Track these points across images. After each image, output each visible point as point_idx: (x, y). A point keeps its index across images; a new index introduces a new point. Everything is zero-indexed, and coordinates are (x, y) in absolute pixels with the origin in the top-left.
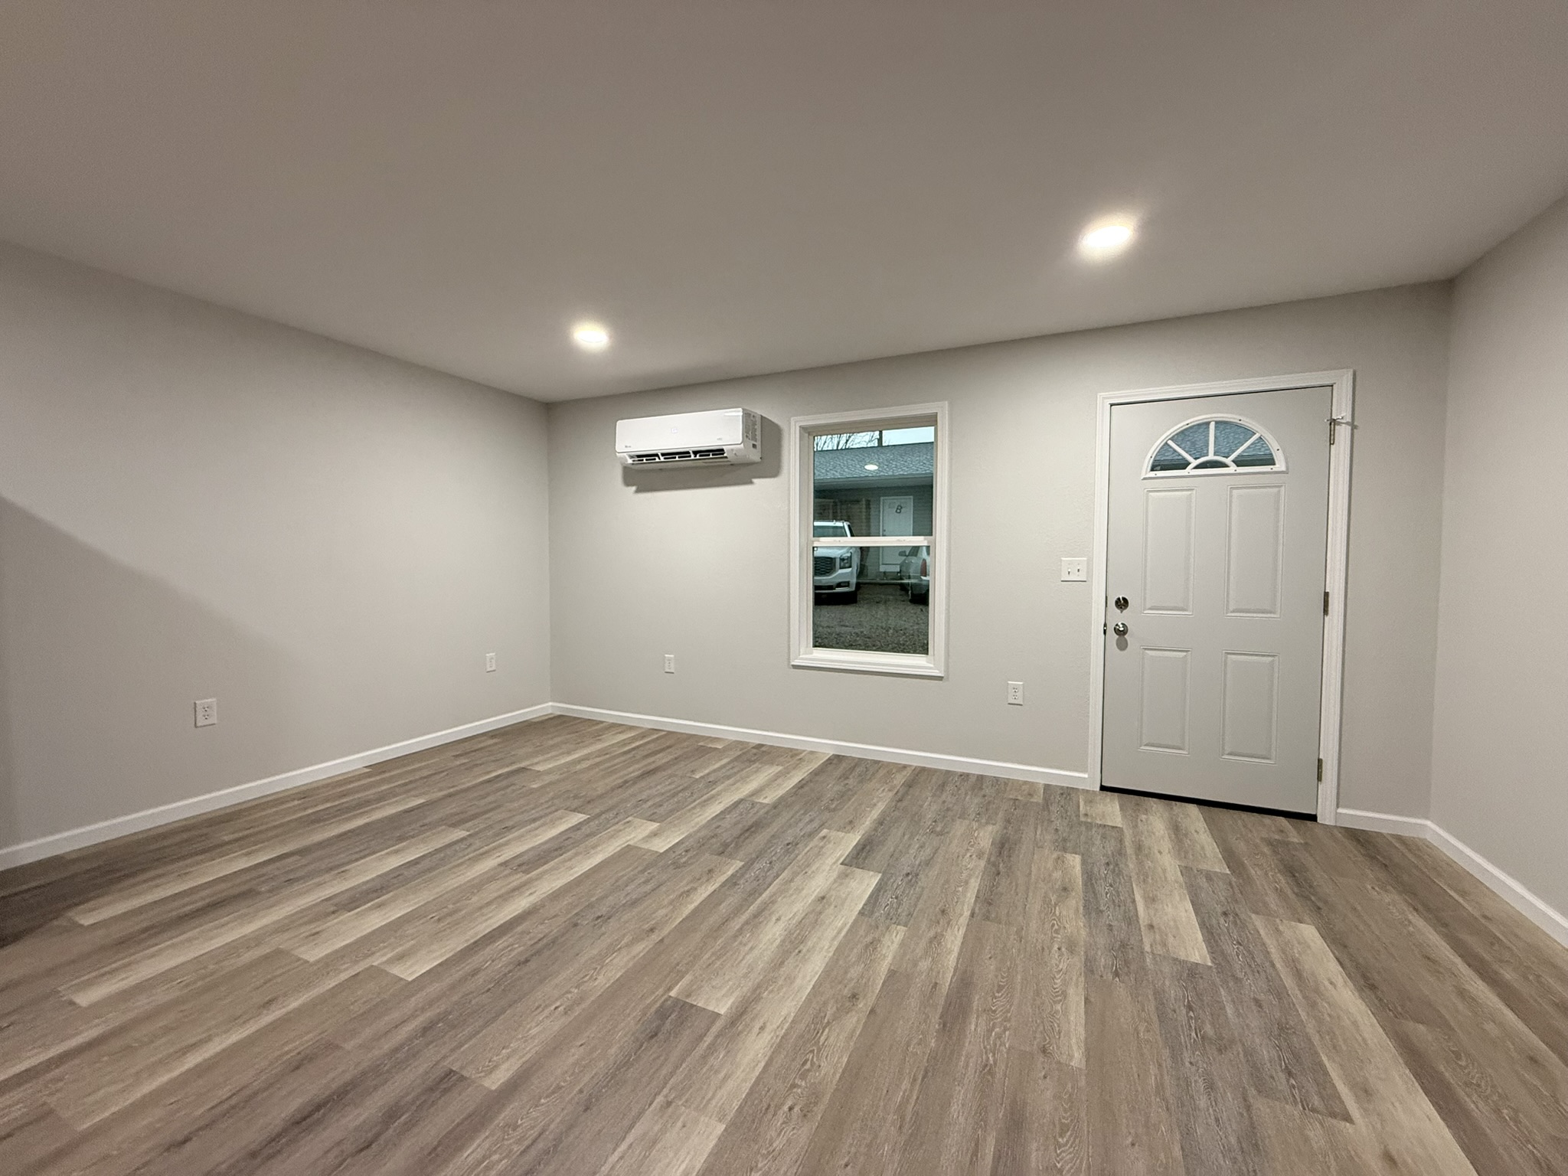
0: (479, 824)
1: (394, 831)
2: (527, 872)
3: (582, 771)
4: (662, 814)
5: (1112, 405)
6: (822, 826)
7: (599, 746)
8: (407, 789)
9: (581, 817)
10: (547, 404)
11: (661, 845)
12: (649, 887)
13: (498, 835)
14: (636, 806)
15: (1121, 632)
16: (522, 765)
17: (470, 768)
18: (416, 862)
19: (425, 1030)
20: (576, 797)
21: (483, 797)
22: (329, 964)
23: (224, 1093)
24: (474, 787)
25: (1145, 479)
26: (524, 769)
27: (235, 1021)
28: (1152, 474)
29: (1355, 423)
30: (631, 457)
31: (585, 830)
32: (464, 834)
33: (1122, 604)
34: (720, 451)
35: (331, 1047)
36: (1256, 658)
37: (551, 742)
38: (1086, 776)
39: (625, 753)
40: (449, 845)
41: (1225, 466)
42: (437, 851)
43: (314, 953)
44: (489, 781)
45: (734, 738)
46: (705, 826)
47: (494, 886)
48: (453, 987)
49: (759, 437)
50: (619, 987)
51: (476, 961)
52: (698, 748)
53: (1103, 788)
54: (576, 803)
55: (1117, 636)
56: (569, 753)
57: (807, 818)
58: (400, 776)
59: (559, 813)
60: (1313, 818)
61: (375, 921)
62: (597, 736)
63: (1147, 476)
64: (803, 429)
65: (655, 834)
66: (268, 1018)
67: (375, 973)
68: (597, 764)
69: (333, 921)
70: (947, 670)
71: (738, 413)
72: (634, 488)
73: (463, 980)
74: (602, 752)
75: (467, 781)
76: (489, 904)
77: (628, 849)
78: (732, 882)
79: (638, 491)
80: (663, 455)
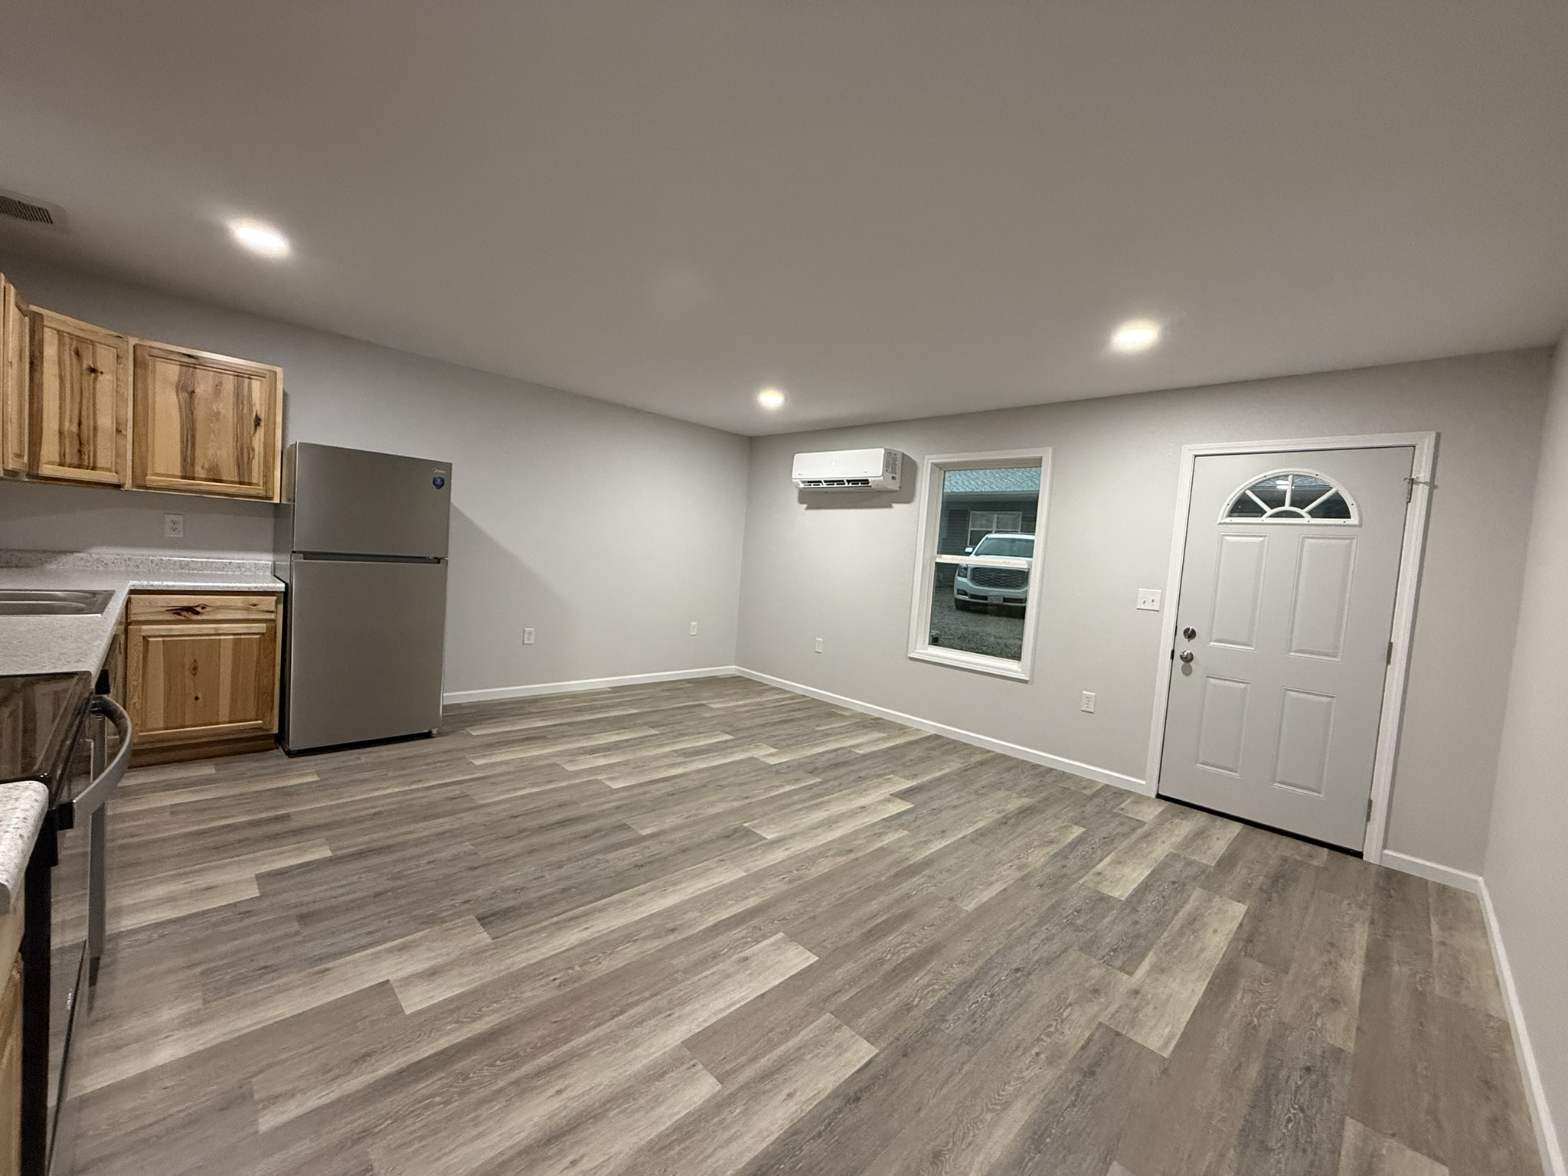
0: (667, 729)
1: (618, 724)
2: (686, 757)
3: (741, 713)
4: (780, 745)
5: (1196, 456)
6: (892, 772)
7: (759, 700)
8: (630, 704)
9: (729, 737)
10: (751, 438)
11: (773, 761)
12: (754, 779)
13: (676, 737)
14: (767, 738)
15: (1188, 659)
16: (704, 702)
17: (669, 698)
18: (627, 740)
19: (617, 808)
20: (730, 726)
21: (673, 716)
22: (578, 774)
23: (531, 806)
24: (669, 709)
25: (1220, 524)
26: (704, 705)
27: (534, 785)
28: (1228, 520)
29: (1436, 483)
30: (803, 482)
31: (729, 744)
32: (657, 732)
33: (1190, 634)
34: (866, 482)
35: (575, 803)
36: (1312, 696)
37: (726, 692)
38: (1144, 782)
39: (775, 707)
40: (647, 736)
41: (1301, 516)
42: (641, 738)
43: (571, 768)
44: (680, 708)
45: (860, 710)
46: (807, 757)
47: (666, 760)
48: (633, 796)
49: (899, 471)
50: (717, 816)
51: (648, 788)
52: (830, 712)
53: (1159, 796)
54: (729, 729)
55: (1183, 663)
56: (737, 700)
57: (884, 766)
58: (627, 696)
59: (716, 733)
60: (1359, 855)
61: (602, 762)
62: (760, 694)
63: (1223, 521)
64: (935, 465)
65: (772, 755)
66: (548, 787)
67: (597, 782)
68: (753, 710)
69: (582, 757)
70: (1032, 676)
71: (881, 452)
72: (805, 506)
73: (638, 795)
74: (757, 704)
75: (666, 706)
76: (662, 767)
77: (752, 758)
78: (810, 788)
79: (807, 508)
80: (825, 482)
